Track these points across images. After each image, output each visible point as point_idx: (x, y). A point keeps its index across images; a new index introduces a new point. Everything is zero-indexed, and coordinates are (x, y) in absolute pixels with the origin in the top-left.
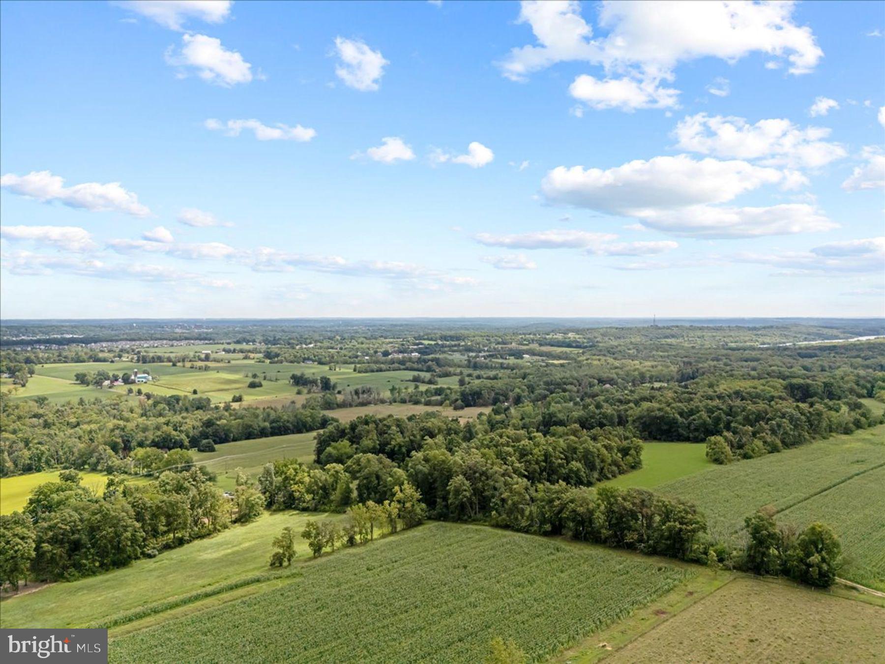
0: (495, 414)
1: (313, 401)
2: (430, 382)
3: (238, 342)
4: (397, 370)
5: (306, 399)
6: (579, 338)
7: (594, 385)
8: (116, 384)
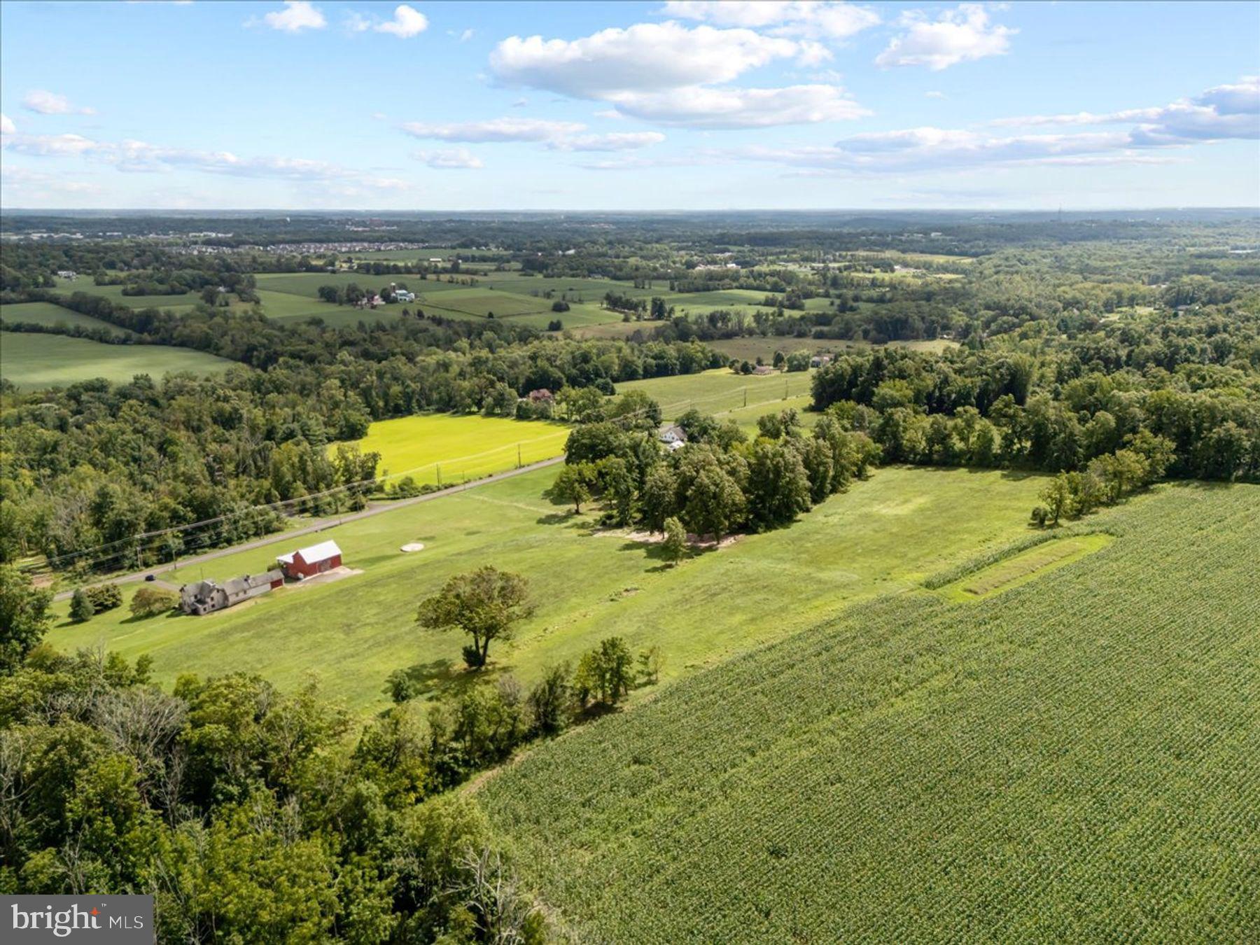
2: (792, 307)
3: (464, 246)
4: (728, 289)
8: (375, 303)
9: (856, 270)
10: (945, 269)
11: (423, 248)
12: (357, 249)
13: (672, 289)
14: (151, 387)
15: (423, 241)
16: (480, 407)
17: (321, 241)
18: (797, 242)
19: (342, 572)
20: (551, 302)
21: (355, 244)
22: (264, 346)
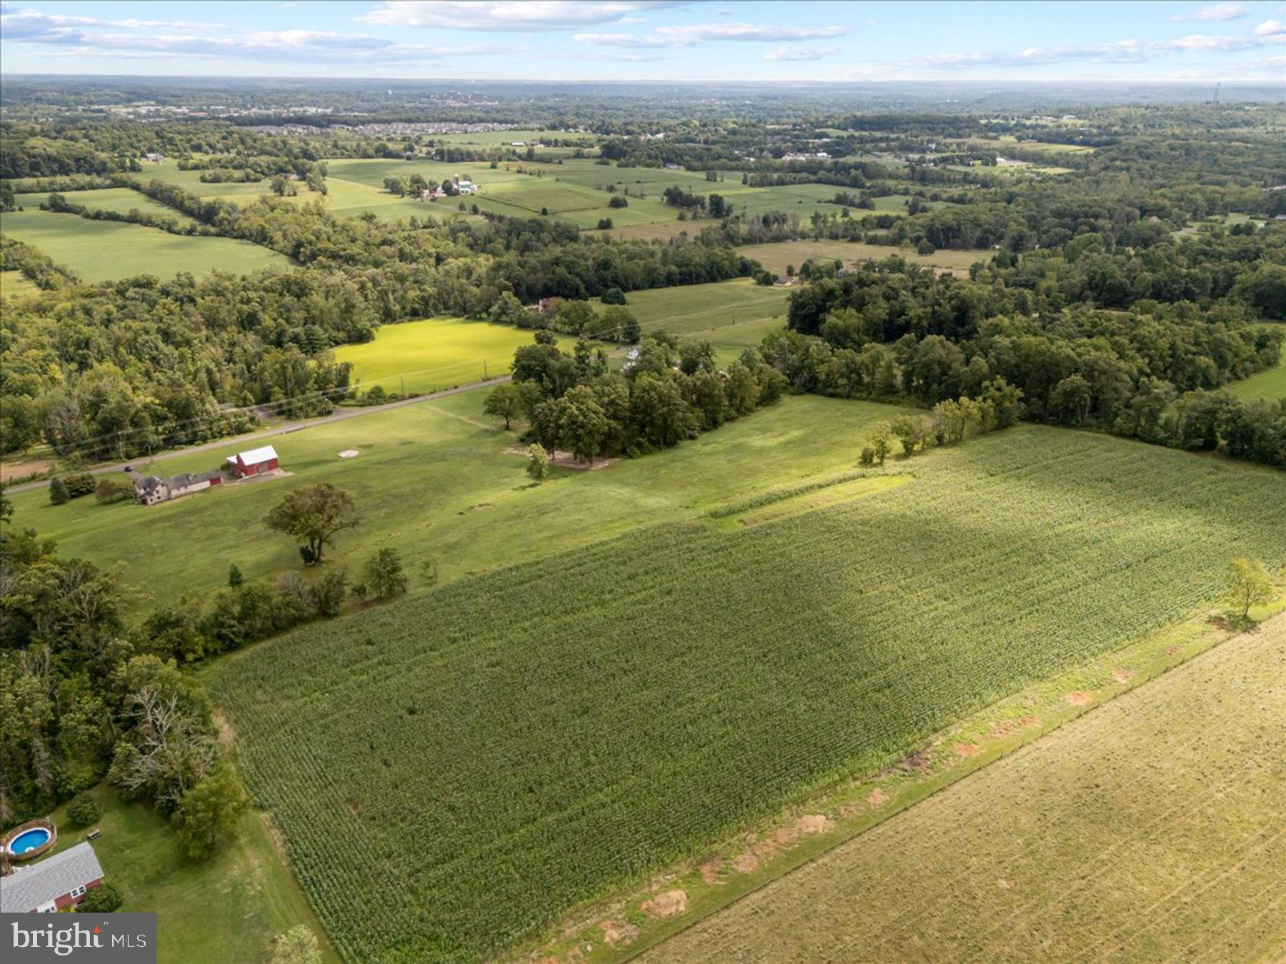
0: (998, 267)
1: (713, 233)
2: (863, 205)
3: (553, 128)
4: (805, 183)
5: (702, 230)
6: (1083, 126)
7: (1133, 218)
8: (436, 195)
9: (954, 163)
10: (1054, 162)
11: (511, 129)
12: (444, 131)
13: (745, 182)
14: (192, 285)
15: (513, 122)
16: (489, 314)
17: (409, 121)
18: (906, 127)
19: (278, 473)
20: (610, 196)
21: (442, 125)
22: (310, 243)
